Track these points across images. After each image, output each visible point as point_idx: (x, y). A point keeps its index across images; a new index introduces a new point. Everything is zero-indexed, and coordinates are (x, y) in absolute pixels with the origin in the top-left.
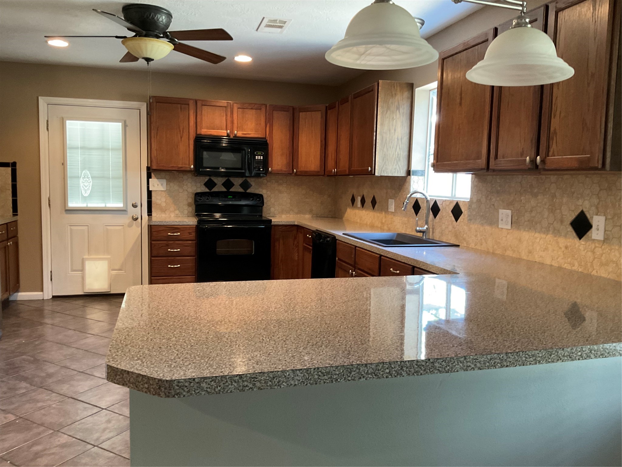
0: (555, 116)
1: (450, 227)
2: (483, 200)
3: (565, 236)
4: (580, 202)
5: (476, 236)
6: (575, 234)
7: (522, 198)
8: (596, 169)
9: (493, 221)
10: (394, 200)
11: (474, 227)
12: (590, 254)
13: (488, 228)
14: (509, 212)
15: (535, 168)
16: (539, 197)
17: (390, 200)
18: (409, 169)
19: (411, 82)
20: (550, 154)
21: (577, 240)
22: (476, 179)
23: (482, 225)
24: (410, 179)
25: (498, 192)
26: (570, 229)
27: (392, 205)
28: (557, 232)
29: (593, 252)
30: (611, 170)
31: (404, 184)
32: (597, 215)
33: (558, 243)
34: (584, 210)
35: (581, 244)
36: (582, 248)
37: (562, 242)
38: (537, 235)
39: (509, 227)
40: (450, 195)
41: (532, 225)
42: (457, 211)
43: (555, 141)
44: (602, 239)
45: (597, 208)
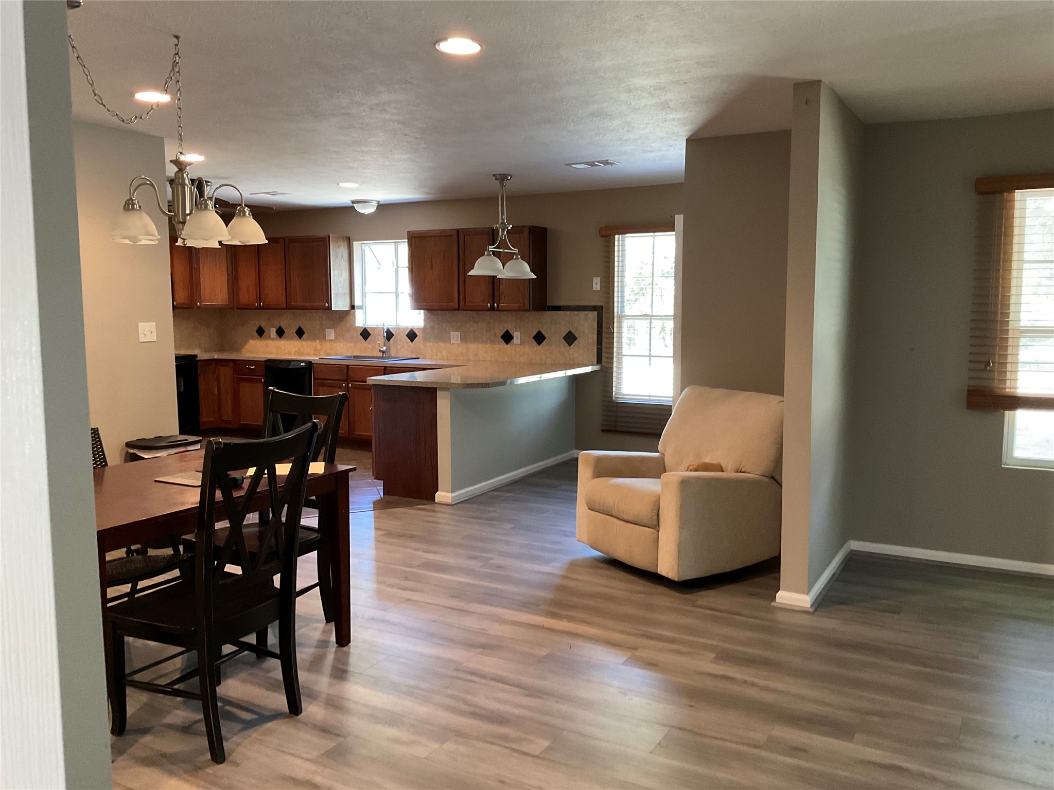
0: (502, 284)
1: (406, 347)
2: (436, 326)
3: (498, 344)
4: (506, 325)
5: (432, 350)
6: (504, 342)
7: (467, 325)
8: (526, 310)
9: (447, 340)
10: (333, 330)
11: (428, 344)
12: (513, 351)
13: (442, 344)
14: (459, 333)
15: (492, 309)
16: (480, 324)
17: (327, 330)
18: (353, 304)
19: (348, 236)
20: (501, 302)
21: (505, 345)
22: (428, 313)
23: (437, 343)
24: (354, 312)
25: (448, 322)
26: (501, 339)
27: (331, 334)
28: (493, 342)
29: (515, 350)
30: (532, 310)
31: (346, 316)
32: (516, 331)
33: (494, 348)
34: (509, 330)
35: (508, 347)
36: (509, 349)
37: (497, 347)
38: (480, 345)
39: (459, 342)
40: (395, 324)
41: (476, 340)
42: (412, 335)
43: (503, 296)
44: (520, 343)
45: (516, 328)
